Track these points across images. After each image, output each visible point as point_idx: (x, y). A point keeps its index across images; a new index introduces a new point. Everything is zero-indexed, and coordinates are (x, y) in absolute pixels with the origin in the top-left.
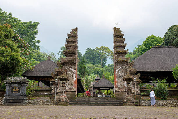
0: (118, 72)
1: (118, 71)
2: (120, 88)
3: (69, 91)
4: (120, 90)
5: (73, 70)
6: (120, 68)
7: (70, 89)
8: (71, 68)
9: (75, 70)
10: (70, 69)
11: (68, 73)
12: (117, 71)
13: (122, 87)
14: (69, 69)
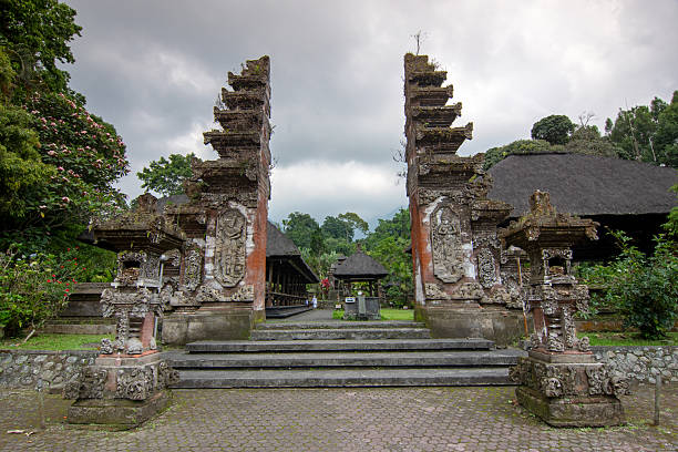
0: (433, 216)
1: (436, 211)
2: (444, 285)
3: (223, 299)
4: (444, 294)
5: (243, 210)
6: (440, 200)
7: (230, 289)
8: (237, 201)
9: (250, 211)
10: (233, 205)
11: (221, 222)
12: (429, 210)
13: (454, 278)
14: (225, 204)
